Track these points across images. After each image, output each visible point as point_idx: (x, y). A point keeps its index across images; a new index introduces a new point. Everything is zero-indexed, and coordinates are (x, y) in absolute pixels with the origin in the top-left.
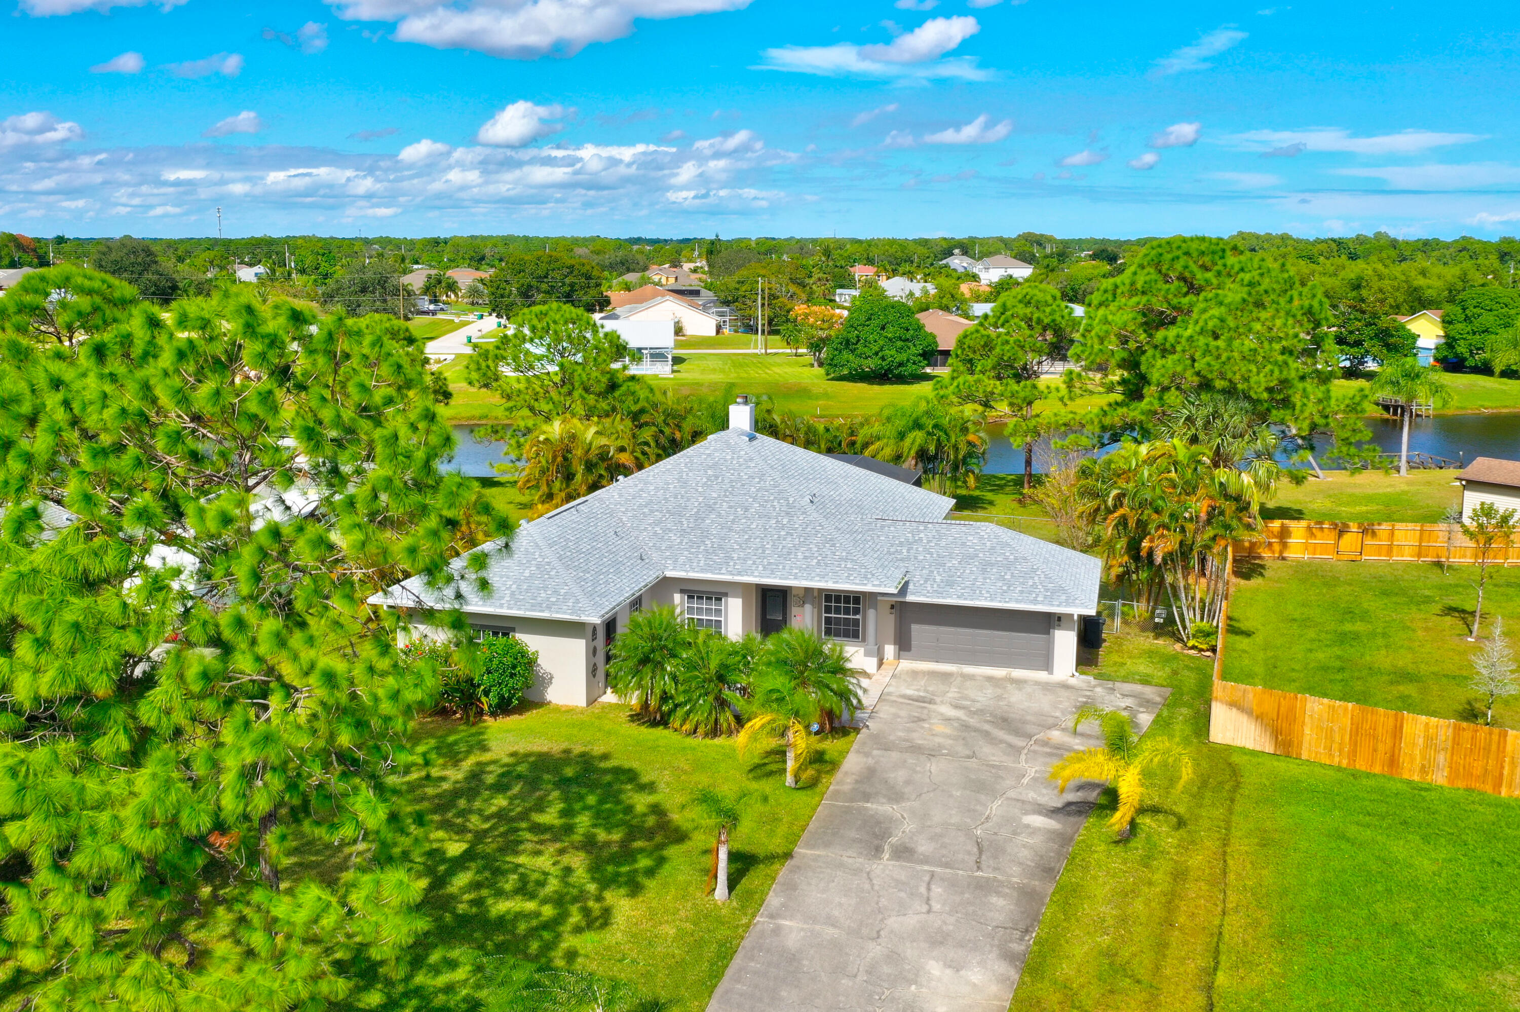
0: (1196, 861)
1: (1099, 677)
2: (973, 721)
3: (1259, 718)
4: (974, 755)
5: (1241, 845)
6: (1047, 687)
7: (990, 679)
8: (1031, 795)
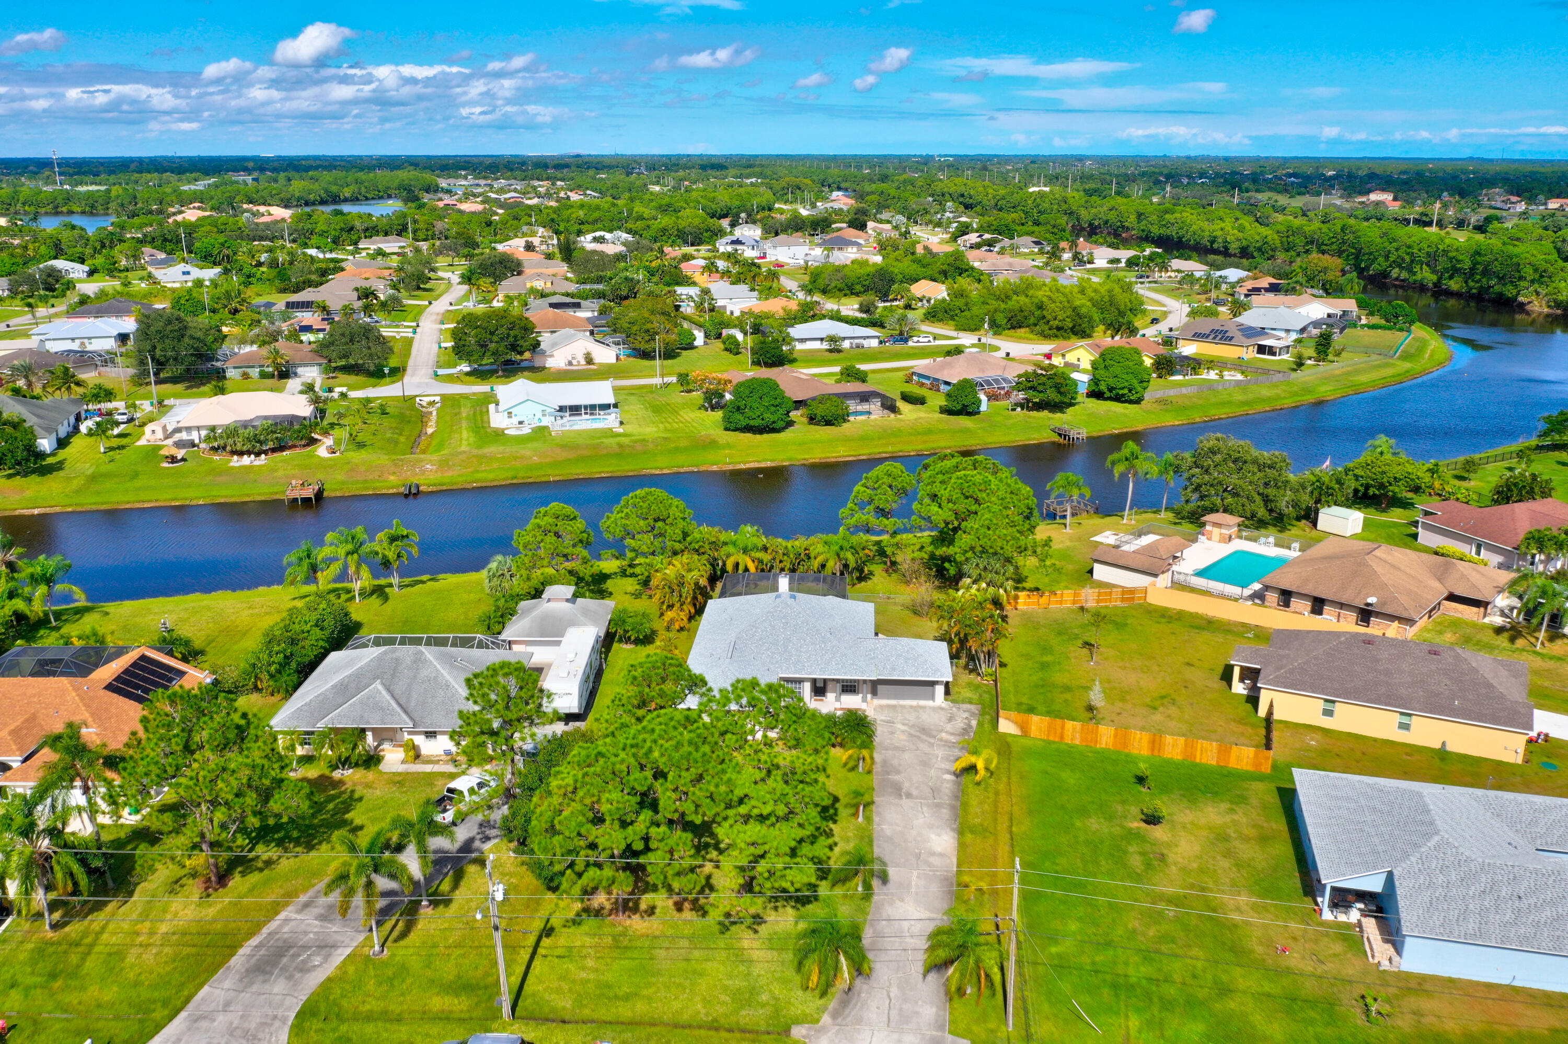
0: (1001, 787)
1: (953, 701)
2: (912, 732)
3: (1016, 723)
4: (917, 749)
5: (1015, 779)
6: (934, 709)
7: (911, 707)
8: (943, 766)
